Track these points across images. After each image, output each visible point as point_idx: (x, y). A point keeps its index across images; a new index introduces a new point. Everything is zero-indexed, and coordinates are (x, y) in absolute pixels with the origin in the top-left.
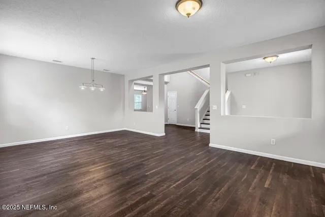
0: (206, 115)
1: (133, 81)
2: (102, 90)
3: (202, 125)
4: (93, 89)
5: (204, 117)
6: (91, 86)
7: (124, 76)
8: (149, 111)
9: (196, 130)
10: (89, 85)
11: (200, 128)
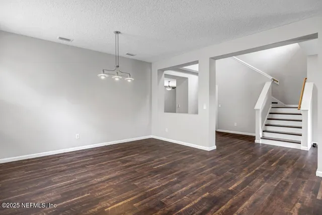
0: (268, 119)
1: (163, 70)
2: (129, 80)
3: (265, 133)
4: (117, 78)
5: (266, 122)
6: (114, 75)
7: (150, 64)
8: (179, 112)
9: (256, 141)
10: (110, 72)
11: (263, 138)
